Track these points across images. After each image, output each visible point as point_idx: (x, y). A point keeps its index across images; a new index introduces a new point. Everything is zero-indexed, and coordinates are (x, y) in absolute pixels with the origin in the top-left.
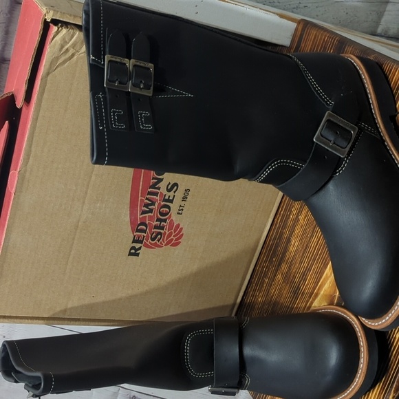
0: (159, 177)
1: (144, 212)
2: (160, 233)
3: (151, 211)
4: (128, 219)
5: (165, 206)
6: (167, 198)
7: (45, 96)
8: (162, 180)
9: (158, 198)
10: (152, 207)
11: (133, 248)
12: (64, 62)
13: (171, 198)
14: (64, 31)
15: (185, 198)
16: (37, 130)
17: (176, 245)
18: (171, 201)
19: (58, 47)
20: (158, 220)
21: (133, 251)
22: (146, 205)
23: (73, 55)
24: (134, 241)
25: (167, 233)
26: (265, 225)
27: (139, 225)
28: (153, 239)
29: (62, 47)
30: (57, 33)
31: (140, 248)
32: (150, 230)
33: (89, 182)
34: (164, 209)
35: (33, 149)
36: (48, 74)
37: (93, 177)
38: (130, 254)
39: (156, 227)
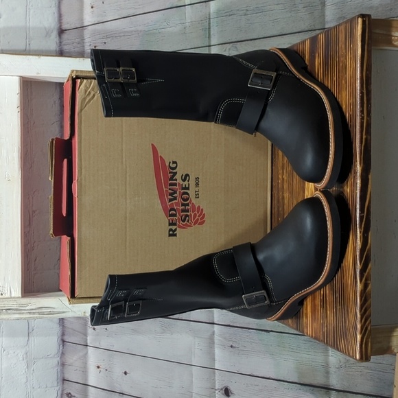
0: (174, 171)
1: (170, 200)
2: (187, 216)
3: (175, 198)
4: (160, 206)
5: (184, 193)
6: (184, 186)
7: (83, 125)
8: (176, 173)
9: (177, 187)
10: (175, 195)
11: (170, 230)
12: (90, 101)
13: (187, 186)
14: (85, 81)
15: (197, 185)
16: (83, 149)
17: (202, 223)
18: (188, 189)
19: (83, 91)
20: (183, 205)
21: (171, 233)
22: (171, 194)
23: (94, 95)
24: (170, 224)
25: (193, 214)
26: (267, 198)
27: (170, 211)
28: (184, 221)
29: (86, 91)
30: (81, 83)
31: (176, 230)
32: (179, 214)
33: (126, 182)
34: (185, 196)
35: (83, 163)
36: (81, 110)
37: (128, 178)
38: (170, 235)
39: (183, 211)
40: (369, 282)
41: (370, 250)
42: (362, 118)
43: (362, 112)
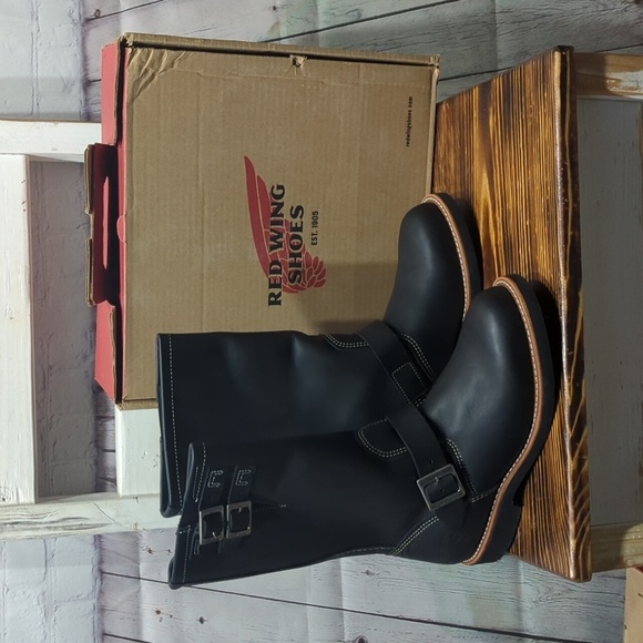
0: (279, 201)
1: (272, 248)
2: (297, 272)
3: (280, 245)
4: (256, 258)
5: (294, 237)
6: (294, 225)
7: (135, 125)
8: (283, 204)
9: (284, 227)
10: (280, 240)
11: (272, 295)
12: (146, 84)
13: (299, 225)
14: (139, 51)
15: (315, 223)
17: (321, 284)
18: (300, 229)
19: (136, 68)
20: (292, 255)
21: (273, 299)
22: (273, 239)
23: (153, 75)
24: (271, 286)
25: (307, 270)
27: (272, 264)
28: (292, 281)
29: (141, 68)
30: (133, 54)
31: (280, 294)
32: (286, 270)
33: (203, 219)
34: (295, 240)
35: (135, 187)
36: (132, 100)
37: (206, 213)
38: (271, 303)
39: (291, 265)
40: (585, 457)
41: (584, 407)
42: (566, 205)
43: (565, 195)
